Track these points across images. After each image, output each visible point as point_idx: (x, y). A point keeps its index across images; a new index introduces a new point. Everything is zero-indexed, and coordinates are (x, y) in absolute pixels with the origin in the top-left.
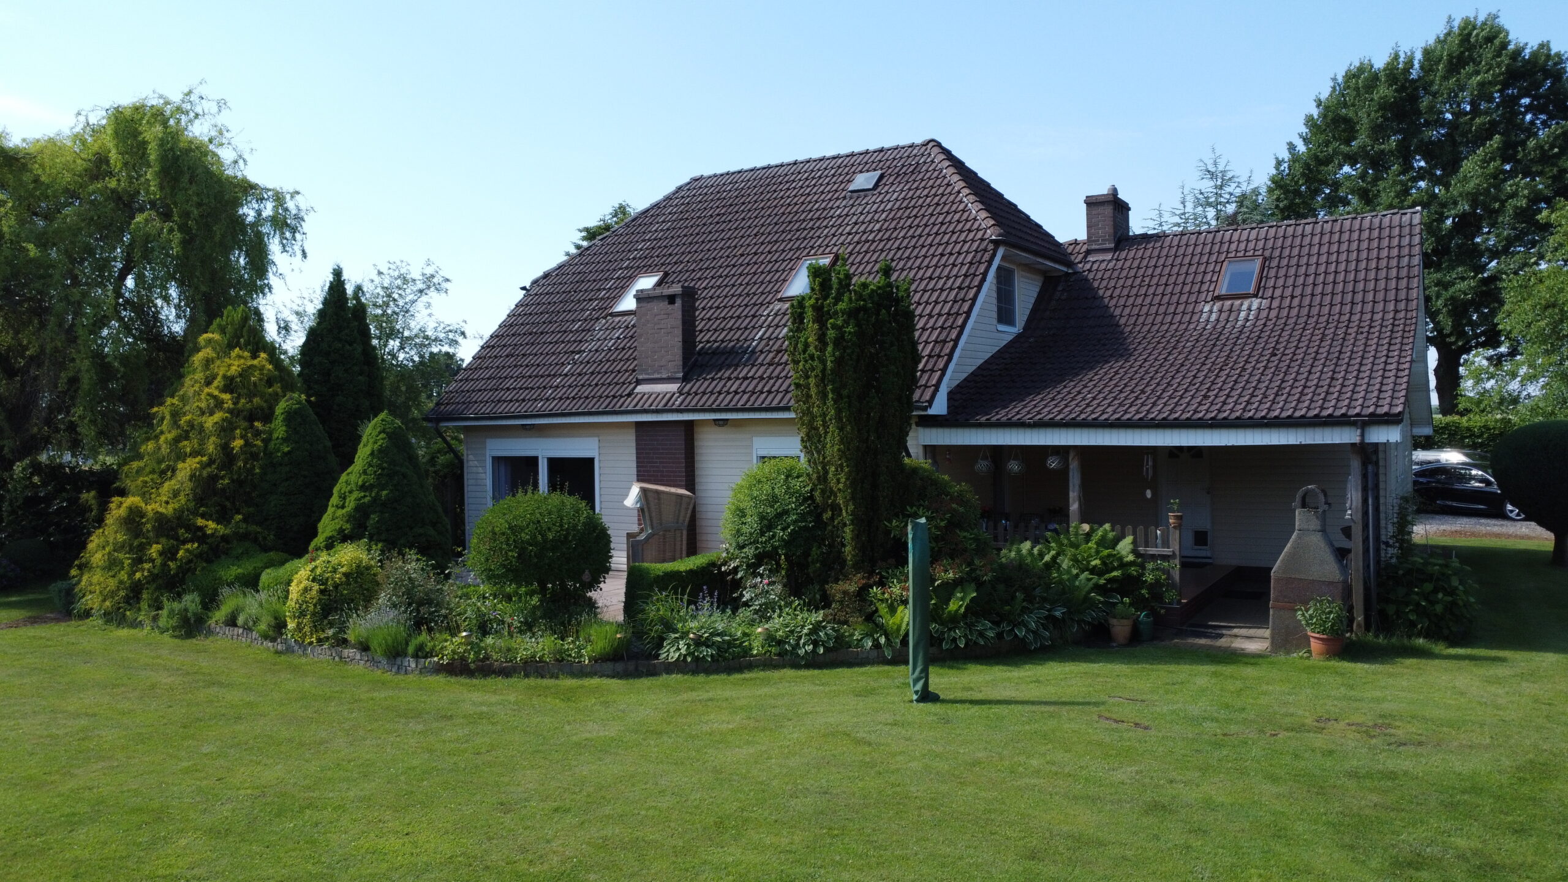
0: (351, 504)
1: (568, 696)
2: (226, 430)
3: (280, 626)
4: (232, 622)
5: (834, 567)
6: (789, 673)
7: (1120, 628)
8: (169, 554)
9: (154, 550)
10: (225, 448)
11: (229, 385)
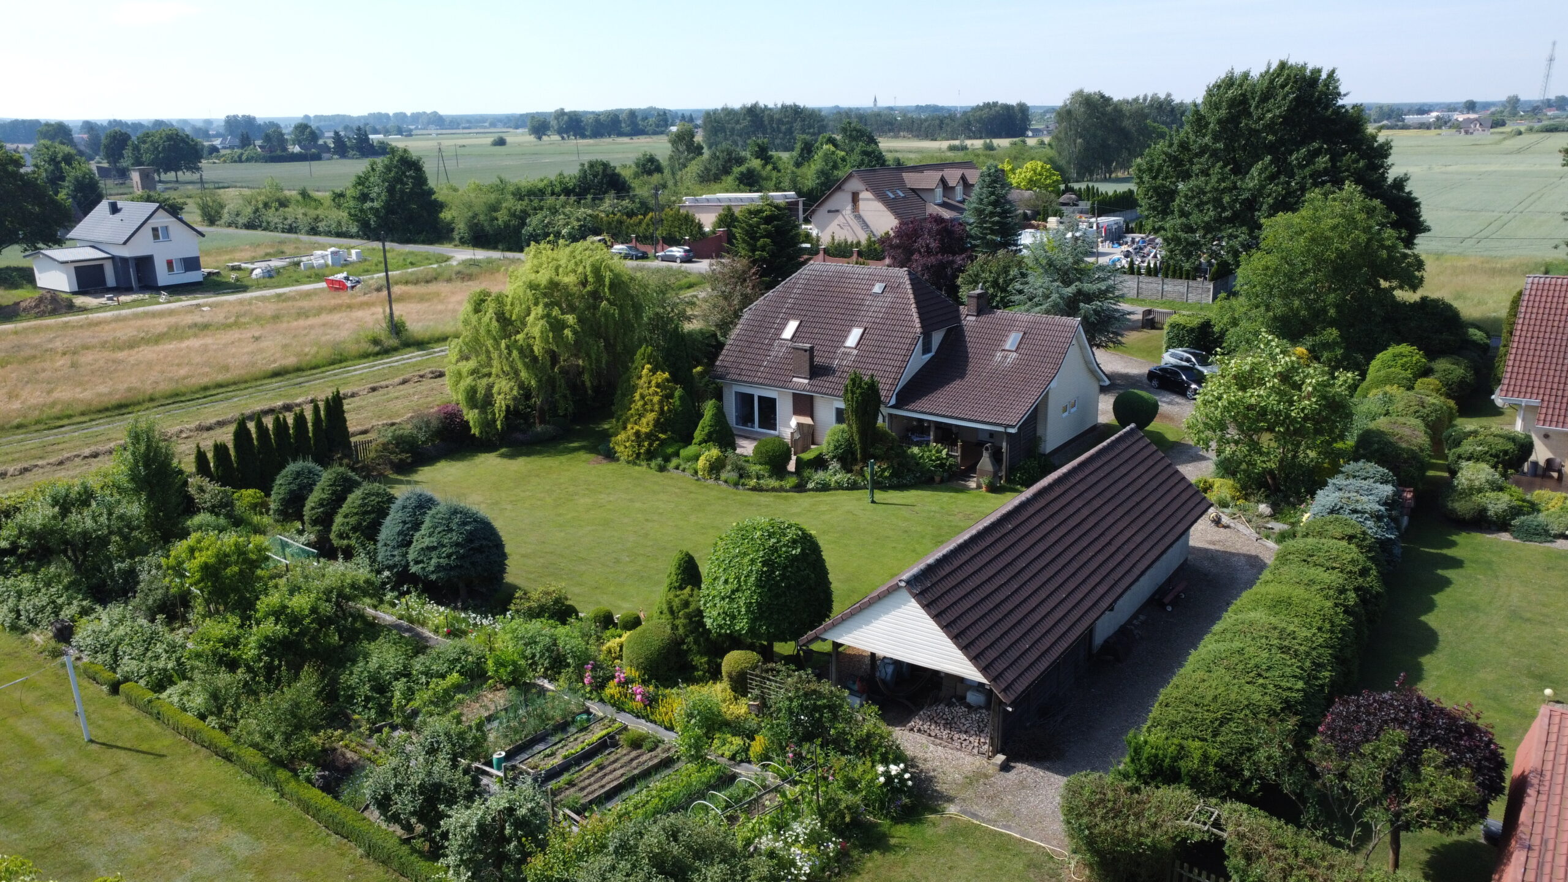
0: (706, 431)
1: (785, 498)
2: (661, 402)
3: (696, 472)
4: (677, 468)
5: (855, 461)
6: (841, 492)
7: (937, 479)
8: (650, 445)
9: (646, 444)
10: (662, 409)
11: (658, 386)
